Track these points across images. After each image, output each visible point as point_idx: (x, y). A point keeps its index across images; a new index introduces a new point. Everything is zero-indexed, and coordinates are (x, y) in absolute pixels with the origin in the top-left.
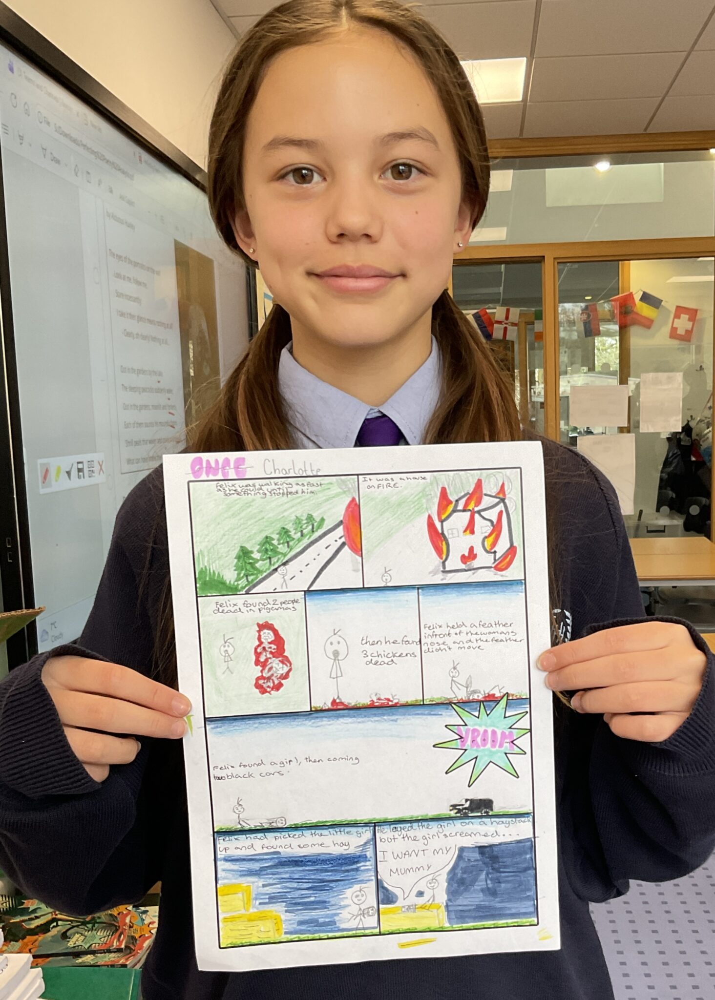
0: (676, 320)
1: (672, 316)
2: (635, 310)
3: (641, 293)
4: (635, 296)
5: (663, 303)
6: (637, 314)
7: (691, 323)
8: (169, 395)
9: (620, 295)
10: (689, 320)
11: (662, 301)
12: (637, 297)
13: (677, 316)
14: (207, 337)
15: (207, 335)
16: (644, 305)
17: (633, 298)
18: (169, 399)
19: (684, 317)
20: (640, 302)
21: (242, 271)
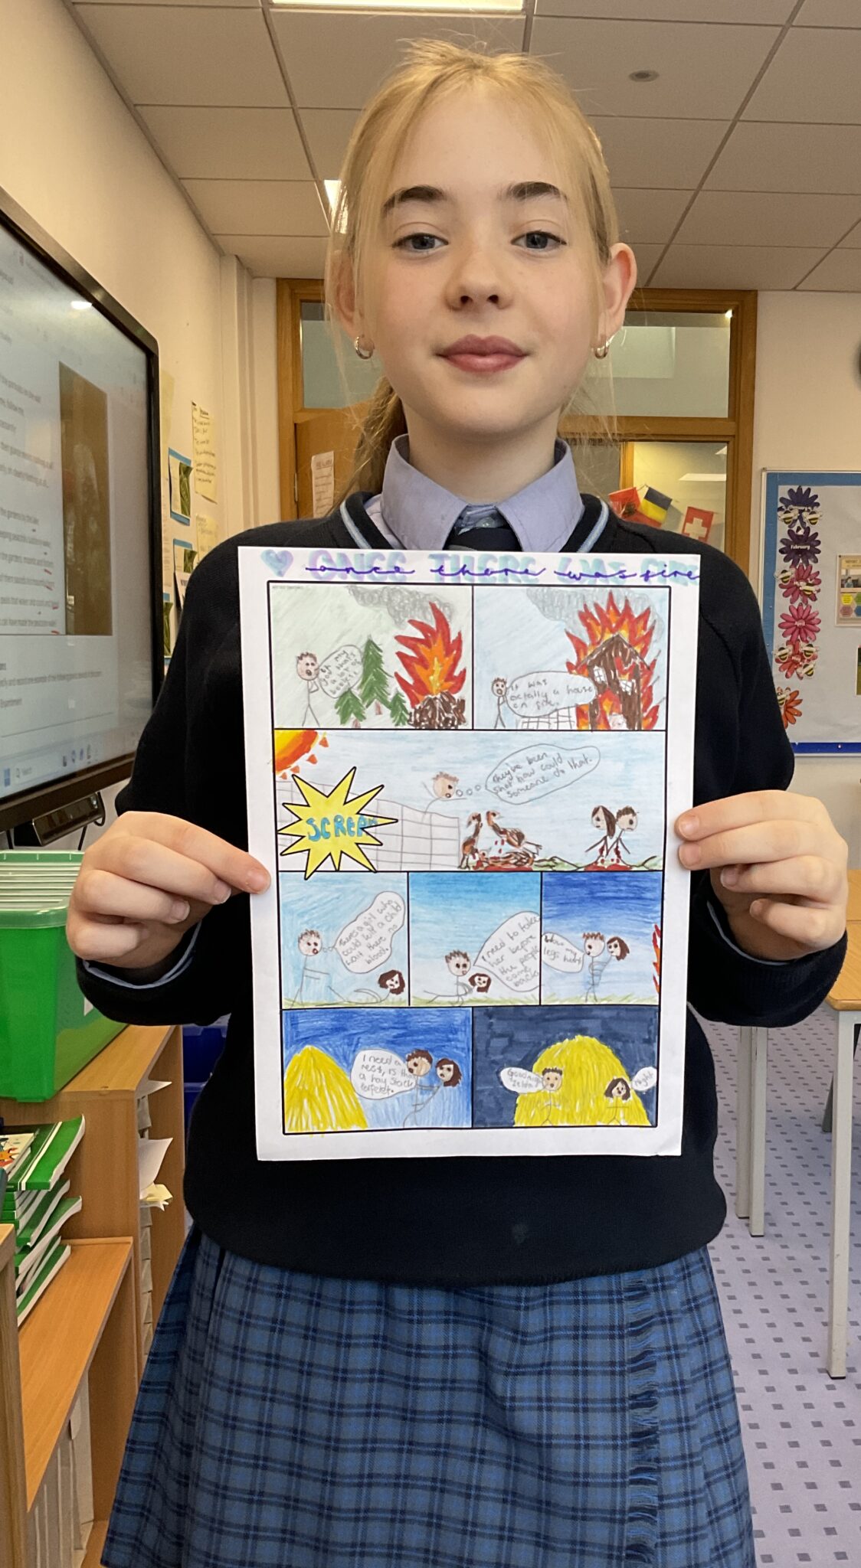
0: (688, 524)
1: (683, 519)
2: (639, 509)
3: (647, 489)
4: (639, 492)
5: (672, 503)
6: (641, 514)
7: (706, 529)
8: (46, 549)
9: (622, 491)
10: (704, 525)
11: (671, 500)
12: (642, 494)
13: (689, 520)
14: (96, 486)
15: (95, 482)
16: (649, 503)
17: (637, 495)
18: (46, 554)
19: (698, 521)
20: (646, 501)
21: (141, 413)
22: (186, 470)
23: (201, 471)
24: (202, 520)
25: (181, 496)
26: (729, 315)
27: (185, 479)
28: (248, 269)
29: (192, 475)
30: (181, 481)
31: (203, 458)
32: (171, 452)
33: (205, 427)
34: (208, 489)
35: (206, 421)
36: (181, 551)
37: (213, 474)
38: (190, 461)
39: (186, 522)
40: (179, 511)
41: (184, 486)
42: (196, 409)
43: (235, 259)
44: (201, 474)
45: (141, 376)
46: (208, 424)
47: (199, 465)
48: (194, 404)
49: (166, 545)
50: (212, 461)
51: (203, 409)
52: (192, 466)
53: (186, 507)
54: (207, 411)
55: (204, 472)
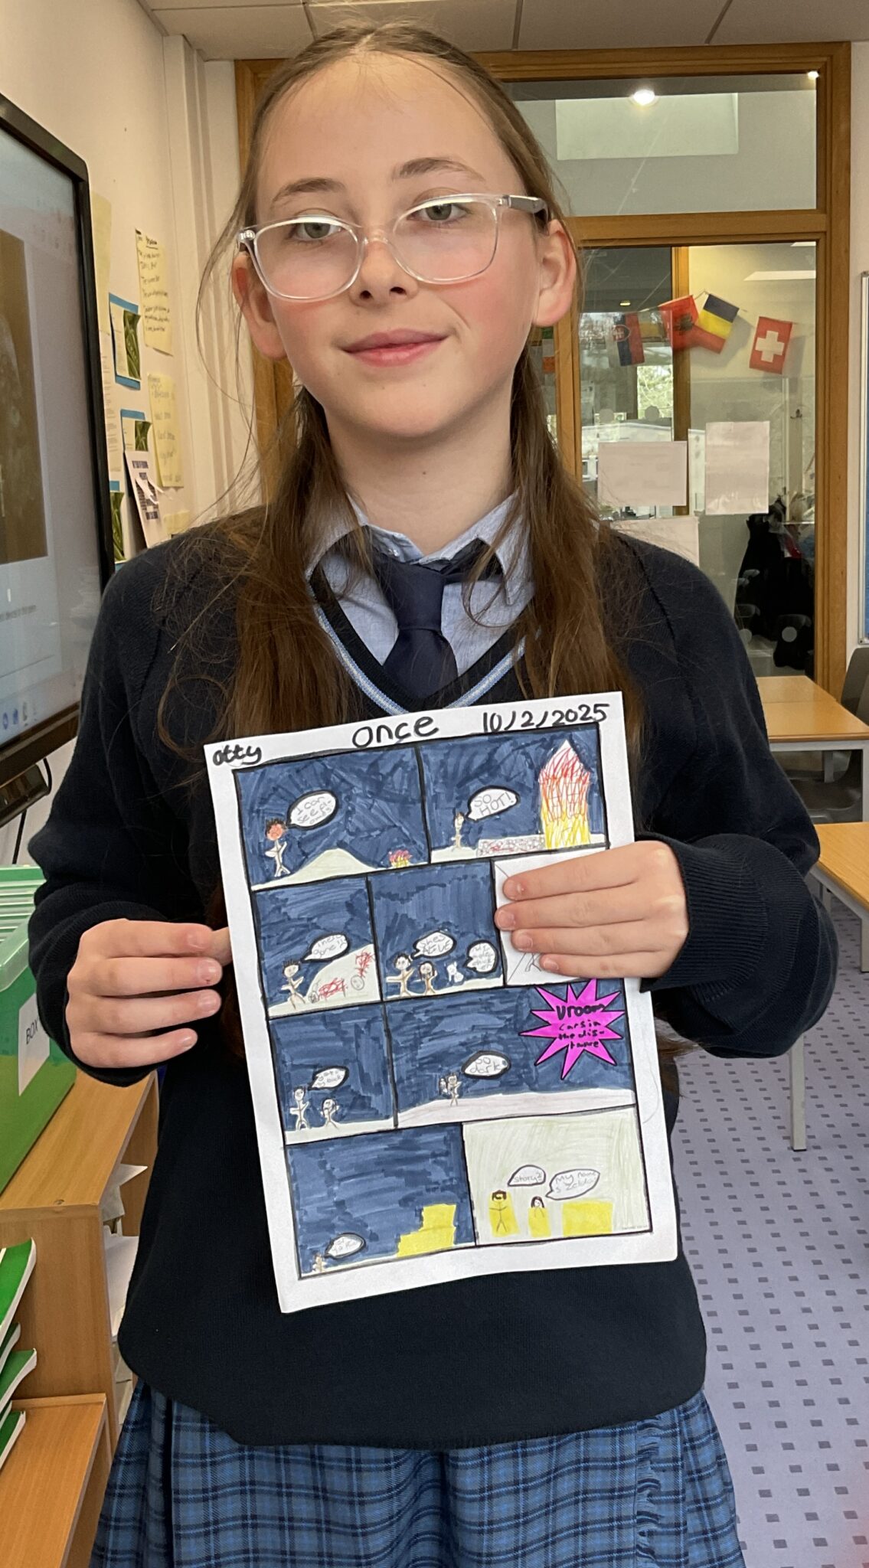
0: (759, 339)
1: (753, 333)
2: (697, 323)
3: (707, 297)
4: (696, 302)
5: (739, 313)
6: (701, 329)
7: (783, 344)
9: (674, 300)
10: (780, 339)
11: (738, 309)
12: (700, 303)
13: (762, 333)
15: (14, 360)
16: (711, 315)
17: (694, 305)
19: (773, 335)
20: (705, 311)
21: (70, 259)
22: (132, 320)
23: (151, 317)
24: (155, 380)
25: (128, 353)
26: (813, 76)
27: (131, 331)
28: (198, 50)
29: (139, 324)
30: (127, 334)
31: (153, 301)
32: (113, 298)
33: (154, 260)
34: (160, 339)
35: (154, 252)
36: (130, 424)
37: (166, 320)
38: (136, 307)
39: (136, 386)
40: (126, 374)
41: (131, 340)
42: (140, 238)
43: (182, 38)
44: (150, 320)
45: (68, 210)
46: (158, 255)
47: (148, 310)
48: (138, 233)
49: (112, 420)
50: (162, 301)
51: (150, 238)
52: (139, 313)
53: (134, 368)
54: (154, 240)
55: (156, 319)
